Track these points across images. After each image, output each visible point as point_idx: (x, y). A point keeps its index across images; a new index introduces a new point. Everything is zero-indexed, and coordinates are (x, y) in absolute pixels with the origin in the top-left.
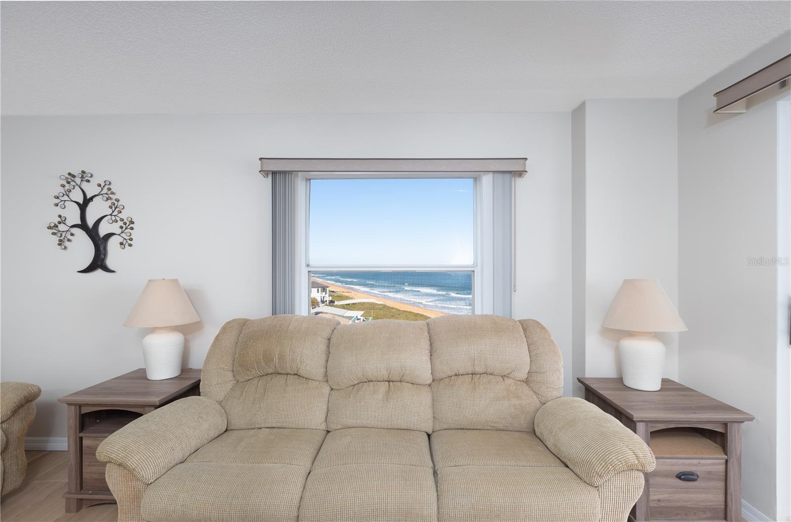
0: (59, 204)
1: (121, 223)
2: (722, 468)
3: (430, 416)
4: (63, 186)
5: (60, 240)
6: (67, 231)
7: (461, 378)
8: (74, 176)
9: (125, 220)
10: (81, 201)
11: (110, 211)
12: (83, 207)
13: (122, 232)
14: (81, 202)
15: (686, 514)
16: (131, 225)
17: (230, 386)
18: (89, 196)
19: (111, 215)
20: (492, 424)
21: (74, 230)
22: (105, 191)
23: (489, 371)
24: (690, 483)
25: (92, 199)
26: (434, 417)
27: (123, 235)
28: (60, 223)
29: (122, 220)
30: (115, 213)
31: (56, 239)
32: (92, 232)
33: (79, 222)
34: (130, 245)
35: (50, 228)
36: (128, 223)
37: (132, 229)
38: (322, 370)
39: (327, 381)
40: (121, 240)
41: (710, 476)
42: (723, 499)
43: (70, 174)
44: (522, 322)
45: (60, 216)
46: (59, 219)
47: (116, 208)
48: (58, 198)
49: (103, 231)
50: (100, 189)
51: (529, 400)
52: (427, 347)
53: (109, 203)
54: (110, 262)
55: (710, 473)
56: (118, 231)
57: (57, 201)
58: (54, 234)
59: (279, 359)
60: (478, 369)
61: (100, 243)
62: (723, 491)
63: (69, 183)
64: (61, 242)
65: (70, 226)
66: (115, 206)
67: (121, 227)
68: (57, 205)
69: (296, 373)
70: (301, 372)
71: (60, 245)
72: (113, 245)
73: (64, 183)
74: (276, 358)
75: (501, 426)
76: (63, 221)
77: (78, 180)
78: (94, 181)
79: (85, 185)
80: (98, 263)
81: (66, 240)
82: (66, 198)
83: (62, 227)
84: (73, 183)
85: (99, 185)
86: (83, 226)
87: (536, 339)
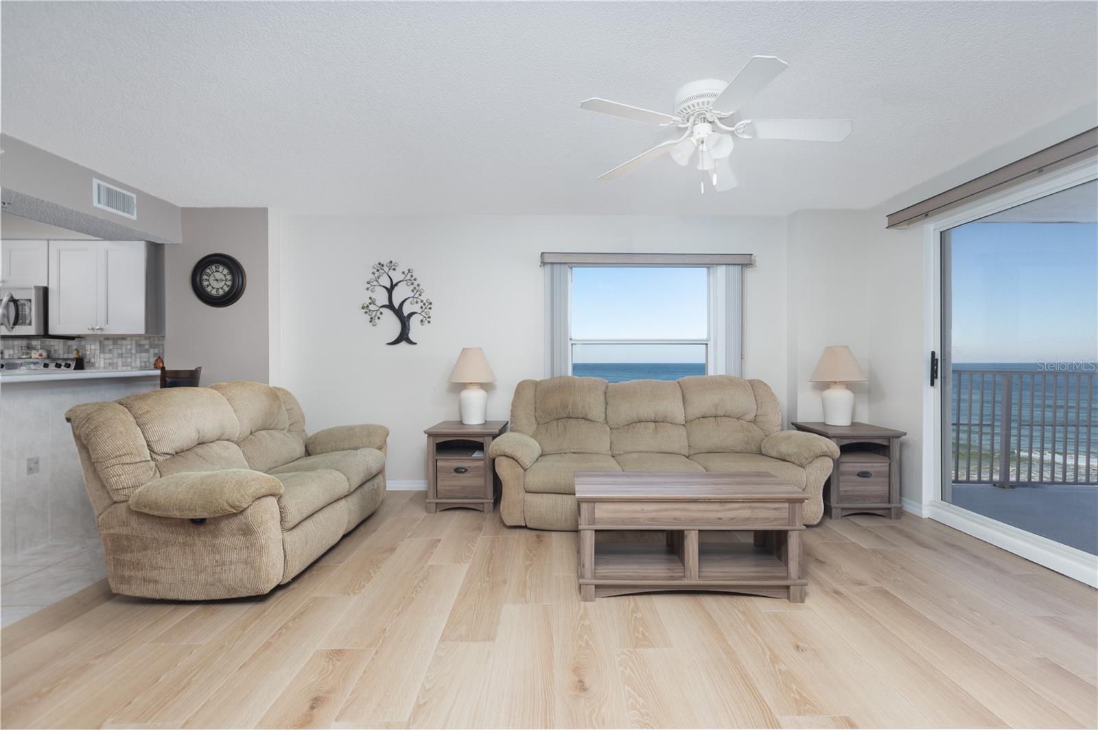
0: (370, 289)
1: (422, 304)
2: (887, 469)
3: (687, 444)
4: (373, 273)
5: (371, 318)
6: (377, 311)
7: (706, 420)
8: (383, 265)
9: (425, 301)
10: (388, 285)
11: (412, 294)
12: (390, 291)
13: (423, 312)
14: (389, 287)
15: (864, 500)
16: (430, 306)
17: (535, 426)
18: (394, 283)
19: (413, 297)
20: (732, 448)
21: (383, 310)
22: (408, 277)
23: (728, 414)
24: (866, 479)
25: (397, 284)
26: (689, 446)
27: (422, 314)
28: (370, 304)
29: (422, 301)
30: (416, 296)
31: (367, 317)
32: (398, 312)
33: (387, 303)
34: (429, 322)
35: (363, 308)
36: (427, 304)
37: (430, 308)
38: (603, 415)
39: (607, 423)
40: (421, 318)
41: (879, 474)
42: (888, 489)
43: (380, 264)
44: (750, 381)
45: (370, 298)
46: (370, 301)
47: (417, 292)
48: (368, 283)
49: (406, 311)
50: (404, 276)
51: (756, 433)
52: (681, 397)
53: (412, 287)
54: (411, 336)
55: (879, 472)
56: (419, 311)
57: (368, 286)
58: (366, 313)
59: (573, 406)
60: (720, 413)
61: (404, 321)
62: (888, 484)
63: (378, 271)
64: (371, 320)
65: (380, 306)
66: (417, 290)
67: (422, 307)
68: (368, 289)
69: (584, 416)
70: (589, 417)
71: (371, 322)
72: (414, 322)
73: (375, 271)
74: (570, 406)
75: (738, 449)
76: (373, 302)
77: (386, 269)
78: (399, 270)
79: (392, 273)
80: (404, 337)
81: (376, 318)
82: (376, 283)
83: (372, 307)
84: (381, 271)
85: (403, 273)
86: (390, 306)
87: (761, 392)
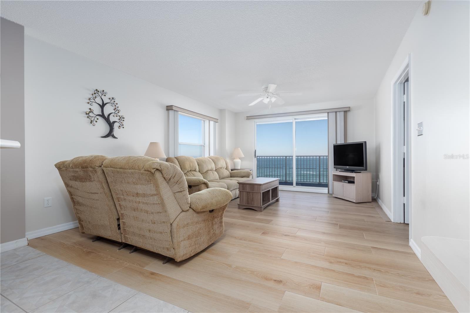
0: (90, 103)
1: (119, 118)
4: (92, 95)
6: (95, 117)
8: (98, 92)
9: (121, 116)
10: (101, 104)
11: (114, 111)
12: (102, 107)
16: (123, 119)
18: (105, 103)
19: (114, 113)
21: (98, 117)
22: (113, 102)
25: (106, 104)
27: (120, 123)
29: (119, 116)
30: (116, 113)
31: (89, 120)
32: (107, 120)
33: (101, 113)
34: (123, 128)
35: (86, 114)
40: (119, 125)
43: (97, 90)
45: (90, 109)
46: (90, 110)
48: (89, 100)
49: (111, 120)
53: (114, 107)
54: (115, 133)
56: (118, 121)
58: (88, 117)
61: (111, 125)
63: (95, 94)
64: (91, 122)
65: (96, 114)
66: (117, 110)
68: (88, 103)
71: (91, 123)
72: (116, 125)
73: (93, 93)
76: (91, 111)
77: (100, 94)
78: (108, 96)
79: (103, 97)
80: (110, 134)
81: (94, 121)
82: (93, 101)
83: (91, 114)
84: (97, 94)
85: (110, 99)
86: (103, 116)
